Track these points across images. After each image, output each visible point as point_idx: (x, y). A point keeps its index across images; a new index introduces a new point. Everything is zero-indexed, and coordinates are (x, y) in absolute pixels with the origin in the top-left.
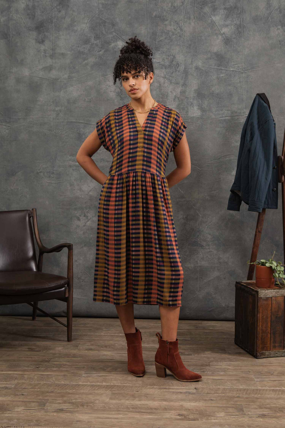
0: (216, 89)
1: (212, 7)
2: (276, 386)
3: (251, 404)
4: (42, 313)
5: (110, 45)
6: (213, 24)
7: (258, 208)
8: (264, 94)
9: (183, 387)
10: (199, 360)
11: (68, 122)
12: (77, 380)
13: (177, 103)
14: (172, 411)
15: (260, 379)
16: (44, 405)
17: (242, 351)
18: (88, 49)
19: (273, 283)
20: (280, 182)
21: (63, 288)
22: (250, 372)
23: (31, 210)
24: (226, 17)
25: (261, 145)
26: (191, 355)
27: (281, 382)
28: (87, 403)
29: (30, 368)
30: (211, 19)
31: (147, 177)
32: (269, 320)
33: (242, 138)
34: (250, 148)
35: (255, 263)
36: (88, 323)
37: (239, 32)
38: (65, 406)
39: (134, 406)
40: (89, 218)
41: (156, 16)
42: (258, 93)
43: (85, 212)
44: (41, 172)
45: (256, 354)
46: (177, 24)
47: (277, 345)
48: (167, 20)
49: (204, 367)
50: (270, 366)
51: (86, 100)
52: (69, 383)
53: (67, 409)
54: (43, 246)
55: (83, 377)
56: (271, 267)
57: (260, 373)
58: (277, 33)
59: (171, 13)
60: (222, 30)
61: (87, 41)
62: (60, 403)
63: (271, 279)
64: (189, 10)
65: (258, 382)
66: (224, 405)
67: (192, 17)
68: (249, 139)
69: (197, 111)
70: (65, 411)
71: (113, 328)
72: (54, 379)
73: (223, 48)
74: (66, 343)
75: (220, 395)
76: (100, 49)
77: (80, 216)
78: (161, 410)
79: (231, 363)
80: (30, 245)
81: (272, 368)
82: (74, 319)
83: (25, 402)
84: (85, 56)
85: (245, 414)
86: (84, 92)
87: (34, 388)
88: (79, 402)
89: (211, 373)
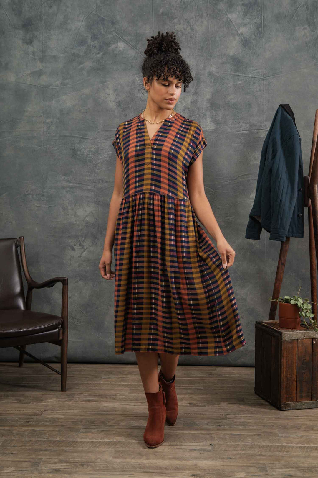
0: (233, 98)
1: (228, 3)
2: (303, 443)
3: (275, 462)
4: (30, 358)
5: (110, 46)
6: (229, 22)
7: (281, 237)
8: (288, 105)
9: (196, 444)
10: (215, 412)
11: (61, 136)
12: (74, 436)
13: (187, 114)
14: (185, 471)
15: (285, 434)
16: (38, 465)
17: (263, 402)
18: (84, 51)
19: (299, 323)
20: (306, 206)
21: (56, 329)
22: (273, 426)
23: (18, 238)
24: (244, 14)
25: (285, 163)
26: (204, 406)
27: (309, 437)
28: (87, 462)
29: (19, 423)
30: (227, 16)
31: (155, 199)
32: (294, 365)
33: (262, 156)
34: (272, 168)
35: (278, 300)
36: (85, 370)
37: (259, 32)
38: (61, 465)
39: (141, 465)
40: (85, 247)
41: (162, 13)
42: (281, 104)
43: (81, 241)
44: (29, 194)
45: (280, 405)
46: (188, 22)
47: (304, 395)
48: (176, 18)
49: (220, 421)
50: (297, 419)
51: (82, 110)
52: (65, 440)
53: (65, 470)
54: (32, 281)
55: (81, 432)
56: (297, 305)
57: (285, 428)
58: (303, 33)
59: (180, 10)
60: (239, 30)
61: (82, 42)
62: (56, 463)
63: (297, 319)
64: (201, 7)
65: (283, 438)
66: (245, 465)
67: (205, 14)
68: (270, 157)
69: (210, 123)
70: (62, 472)
71: (113, 375)
72: (48, 435)
73: (240, 51)
74: (60, 393)
75: (240, 452)
76: (98, 51)
77: (75, 245)
78: (173, 470)
79: (251, 415)
80: (17, 279)
81: (298, 422)
82: (69, 365)
83: (15, 461)
84: (80, 59)
85: (268, 475)
86: (79, 101)
87: (25, 446)
88: (78, 461)
89: (228, 427)
